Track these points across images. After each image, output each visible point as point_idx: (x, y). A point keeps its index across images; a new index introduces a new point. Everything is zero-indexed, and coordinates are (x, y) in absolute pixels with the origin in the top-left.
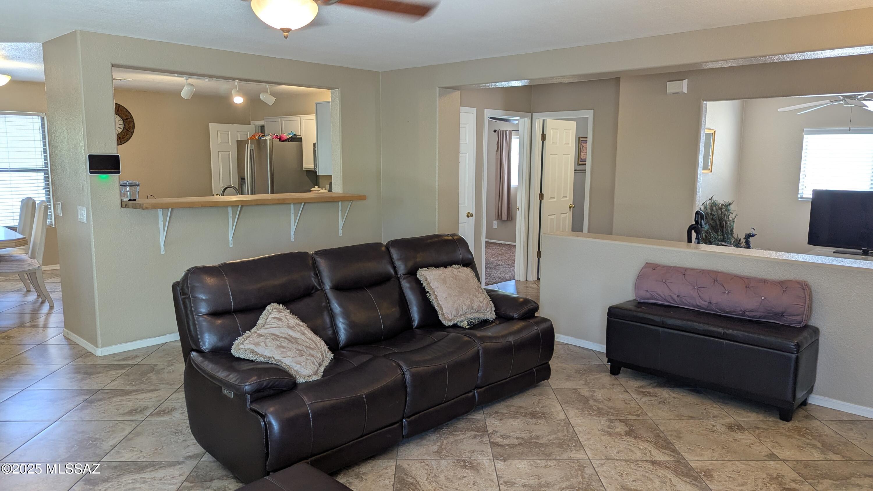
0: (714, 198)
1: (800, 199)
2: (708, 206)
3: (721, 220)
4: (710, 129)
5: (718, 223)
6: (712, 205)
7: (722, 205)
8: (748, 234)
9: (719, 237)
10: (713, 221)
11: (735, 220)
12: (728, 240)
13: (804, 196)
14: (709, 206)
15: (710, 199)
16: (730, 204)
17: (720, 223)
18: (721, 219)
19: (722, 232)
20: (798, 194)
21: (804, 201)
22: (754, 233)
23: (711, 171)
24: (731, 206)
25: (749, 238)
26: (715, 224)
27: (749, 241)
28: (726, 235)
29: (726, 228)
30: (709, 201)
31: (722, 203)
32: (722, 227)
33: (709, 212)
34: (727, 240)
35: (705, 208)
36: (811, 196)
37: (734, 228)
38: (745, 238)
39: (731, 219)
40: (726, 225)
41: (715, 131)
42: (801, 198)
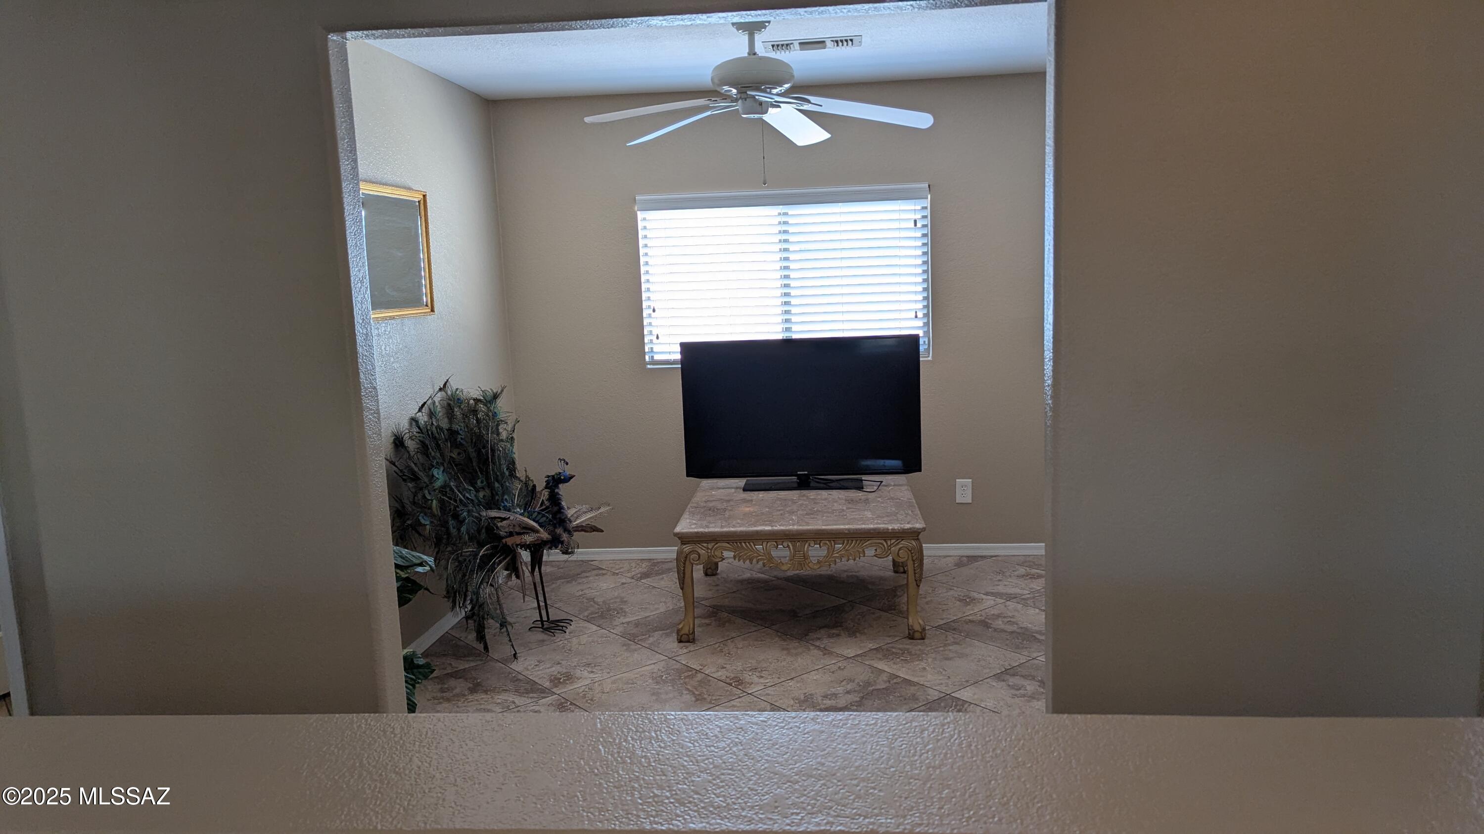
0: (454, 385)
1: (649, 366)
2: (439, 409)
3: (479, 442)
4: (409, 189)
5: (473, 455)
6: (449, 405)
7: (477, 401)
8: (553, 476)
9: (481, 495)
10: (456, 451)
11: (515, 435)
12: (506, 497)
13: (657, 357)
14: (442, 407)
15: (440, 389)
16: (496, 396)
17: (479, 452)
18: (480, 437)
19: (488, 478)
20: (644, 353)
21: (662, 369)
22: (568, 471)
23: (433, 310)
24: (498, 401)
25: (557, 486)
26: (463, 455)
27: (558, 494)
28: (497, 485)
29: (494, 463)
30: (439, 394)
31: (476, 394)
32: (484, 461)
33: (445, 424)
34: (503, 494)
35: (431, 414)
36: (678, 357)
37: (516, 456)
38: (546, 487)
39: (504, 435)
40: (493, 455)
41: (424, 196)
42: (650, 363)
